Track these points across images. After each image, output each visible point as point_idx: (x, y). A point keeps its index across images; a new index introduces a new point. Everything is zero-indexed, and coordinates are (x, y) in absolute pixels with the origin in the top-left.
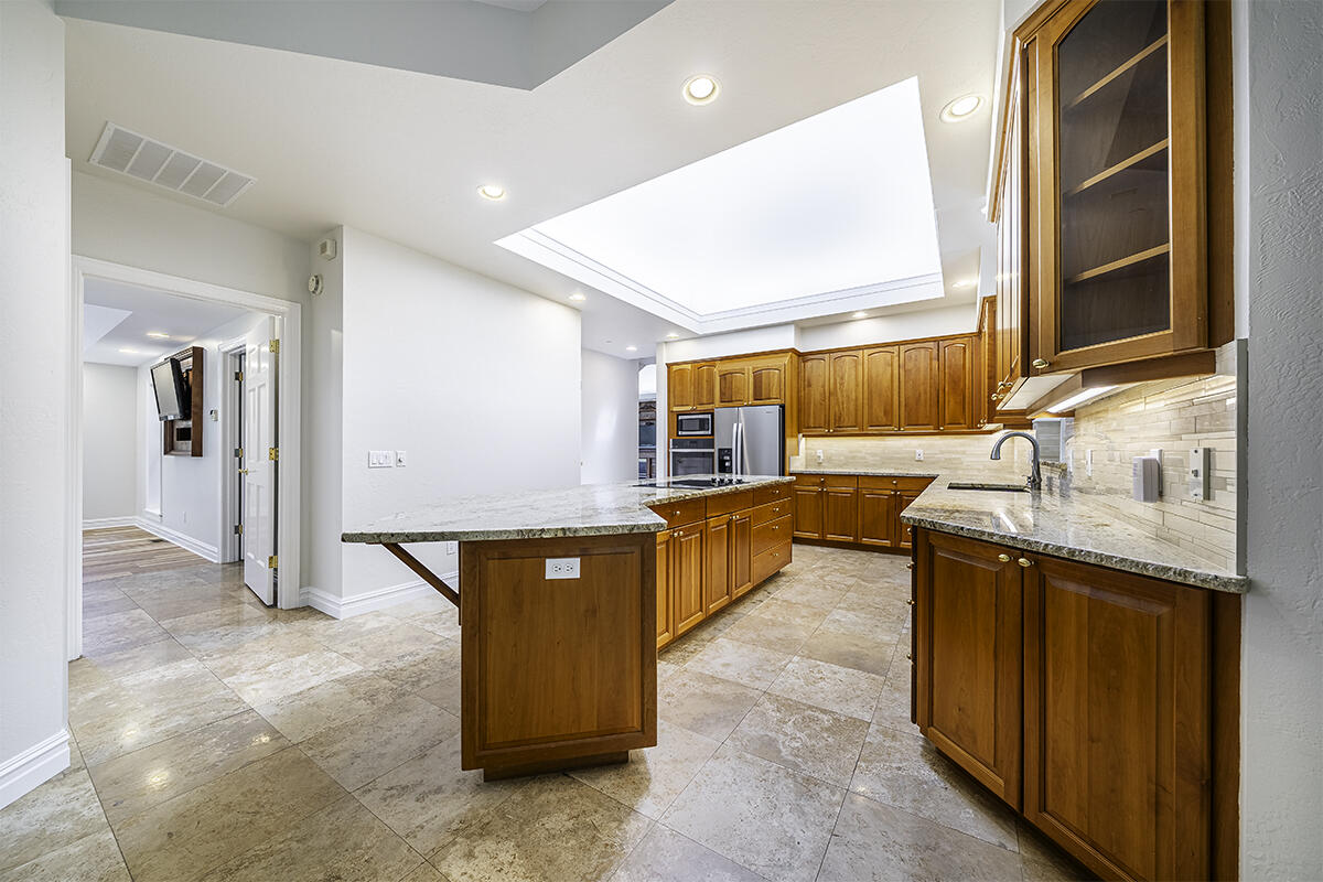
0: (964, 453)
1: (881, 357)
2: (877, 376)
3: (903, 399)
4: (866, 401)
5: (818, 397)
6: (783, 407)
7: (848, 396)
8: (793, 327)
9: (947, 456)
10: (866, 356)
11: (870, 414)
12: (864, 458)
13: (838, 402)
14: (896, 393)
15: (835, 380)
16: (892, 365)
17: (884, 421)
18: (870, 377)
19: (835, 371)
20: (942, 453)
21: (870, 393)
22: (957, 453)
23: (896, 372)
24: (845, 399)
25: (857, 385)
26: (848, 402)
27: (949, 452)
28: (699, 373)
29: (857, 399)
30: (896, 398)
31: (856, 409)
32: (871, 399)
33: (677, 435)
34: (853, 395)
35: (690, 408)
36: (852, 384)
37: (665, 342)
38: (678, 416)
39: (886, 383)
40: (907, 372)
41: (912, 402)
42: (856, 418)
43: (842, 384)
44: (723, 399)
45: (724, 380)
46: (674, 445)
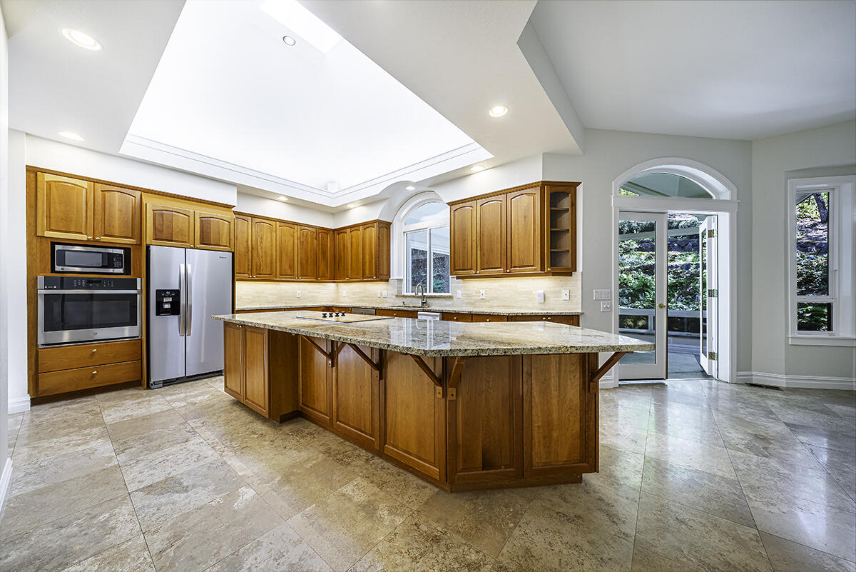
0: (319, 293)
1: (287, 230)
2: (285, 242)
3: (299, 260)
4: (278, 258)
5: (243, 250)
6: (233, 253)
7: (266, 252)
8: (235, 190)
9: (312, 294)
10: (278, 226)
11: (281, 267)
12: (266, 297)
13: (258, 256)
14: (296, 254)
15: (256, 239)
16: (293, 237)
17: (289, 272)
18: (280, 241)
19: (256, 232)
20: (309, 292)
21: (281, 252)
22: (316, 292)
23: (296, 242)
24: (264, 255)
25: (272, 246)
26: (266, 257)
27: (313, 292)
28: (104, 197)
29: (272, 255)
30: (296, 257)
31: (271, 263)
32: (281, 256)
33: (53, 270)
34: (269, 253)
35: (84, 237)
36: (269, 244)
37: (26, 134)
38: (53, 244)
39: (290, 248)
40: (302, 243)
41: (304, 262)
42: (271, 268)
43: (261, 243)
44: (159, 236)
45: (158, 215)
46: (49, 283)
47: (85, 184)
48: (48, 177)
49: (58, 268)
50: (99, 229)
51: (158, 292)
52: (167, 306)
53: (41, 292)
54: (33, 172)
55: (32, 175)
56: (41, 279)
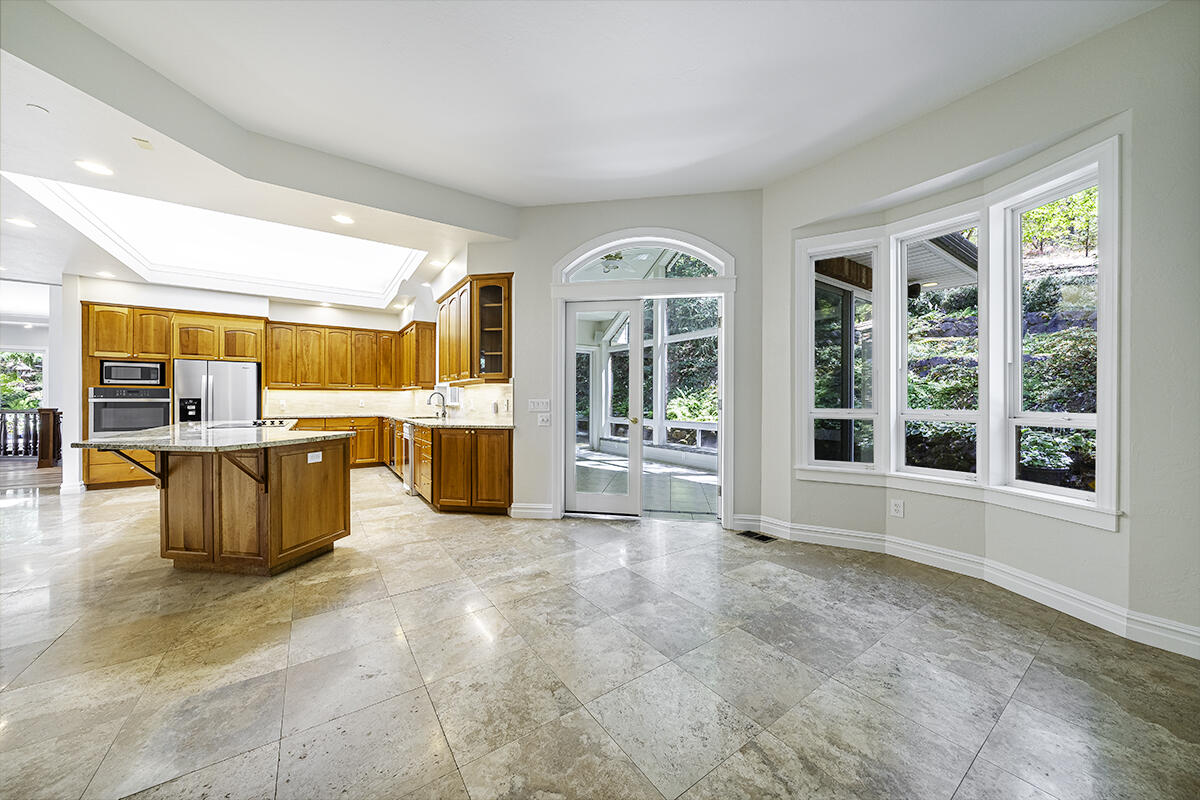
0: (389, 401)
1: (337, 335)
2: (336, 348)
3: (354, 366)
4: (327, 365)
5: (285, 358)
6: (259, 365)
7: (313, 362)
8: (267, 301)
10: (327, 333)
11: (330, 375)
13: (304, 364)
14: (349, 361)
15: (302, 347)
16: (346, 343)
17: (341, 379)
18: (330, 348)
19: (302, 340)
20: (376, 402)
21: (331, 359)
23: (349, 348)
24: (310, 363)
25: (320, 354)
26: (313, 365)
27: (380, 401)
28: (142, 320)
29: (320, 363)
30: (349, 365)
31: (319, 370)
32: (331, 364)
33: (102, 383)
34: (317, 360)
35: (125, 355)
36: (316, 352)
37: (81, 276)
38: (102, 362)
39: (342, 354)
40: (357, 349)
41: (360, 369)
42: (319, 377)
43: (307, 351)
44: (185, 351)
45: (185, 331)
46: (97, 393)
47: (126, 310)
48: (97, 308)
49: (106, 381)
50: (137, 347)
51: (181, 400)
52: (190, 413)
53: (92, 401)
54: (86, 305)
55: (86, 308)
56: (91, 390)
